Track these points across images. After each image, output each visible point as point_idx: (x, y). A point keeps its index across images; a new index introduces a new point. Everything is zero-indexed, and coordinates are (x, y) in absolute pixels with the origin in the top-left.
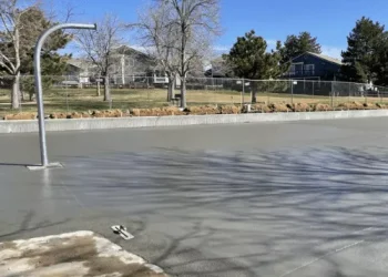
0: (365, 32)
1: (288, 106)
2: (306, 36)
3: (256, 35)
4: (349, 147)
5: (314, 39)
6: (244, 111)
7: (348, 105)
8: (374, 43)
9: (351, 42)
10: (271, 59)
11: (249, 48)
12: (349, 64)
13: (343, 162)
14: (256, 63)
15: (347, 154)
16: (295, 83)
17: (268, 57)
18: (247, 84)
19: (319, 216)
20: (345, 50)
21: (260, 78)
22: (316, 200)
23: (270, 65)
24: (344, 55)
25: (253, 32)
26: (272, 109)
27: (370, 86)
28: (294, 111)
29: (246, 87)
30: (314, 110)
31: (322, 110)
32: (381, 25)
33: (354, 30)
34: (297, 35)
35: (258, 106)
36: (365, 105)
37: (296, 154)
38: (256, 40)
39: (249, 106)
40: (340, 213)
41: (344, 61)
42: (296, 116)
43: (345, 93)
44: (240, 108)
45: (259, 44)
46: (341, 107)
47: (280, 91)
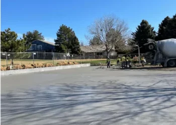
0: (64, 31)
1: (32, 65)
2: (36, 32)
3: (11, 31)
4: (68, 83)
5: (41, 34)
6: (8, 69)
7: (61, 63)
8: (68, 36)
9: (58, 35)
10: (20, 43)
11: (7, 37)
12: (58, 45)
13: (67, 90)
14: (12, 44)
15: (68, 86)
16: (35, 54)
17: (18, 42)
18: (9, 55)
19: (66, 120)
20: (56, 39)
21: (15, 52)
22: (62, 112)
23: (20, 45)
24: (56, 41)
25: (9, 29)
26: (24, 67)
27: (68, 54)
28: (35, 67)
29: (8, 57)
30: (46, 66)
31: (49, 66)
32: (71, 28)
33: (59, 30)
34: (32, 32)
35: (16, 66)
36: (69, 63)
37: (43, 89)
38: (12, 33)
39: (11, 67)
40: (75, 117)
41: (56, 44)
42: (37, 70)
43: (59, 58)
44: (5, 68)
45: (13, 35)
46: (58, 64)
47: (26, 58)
